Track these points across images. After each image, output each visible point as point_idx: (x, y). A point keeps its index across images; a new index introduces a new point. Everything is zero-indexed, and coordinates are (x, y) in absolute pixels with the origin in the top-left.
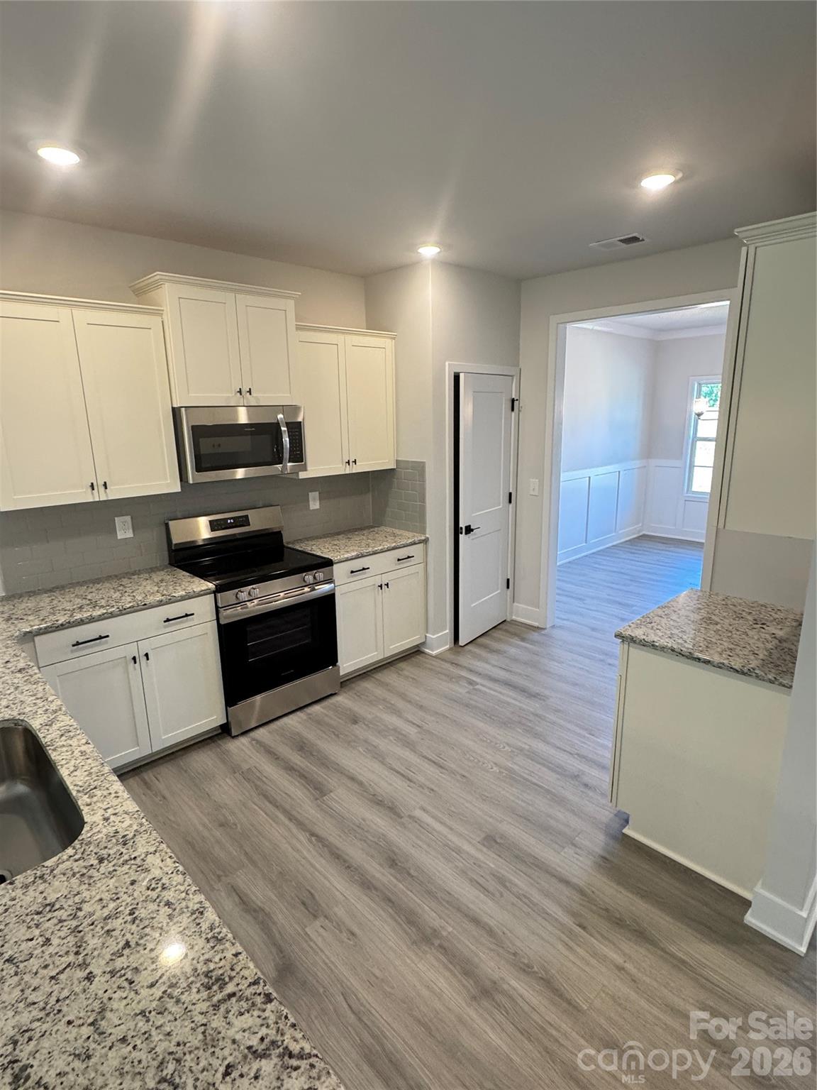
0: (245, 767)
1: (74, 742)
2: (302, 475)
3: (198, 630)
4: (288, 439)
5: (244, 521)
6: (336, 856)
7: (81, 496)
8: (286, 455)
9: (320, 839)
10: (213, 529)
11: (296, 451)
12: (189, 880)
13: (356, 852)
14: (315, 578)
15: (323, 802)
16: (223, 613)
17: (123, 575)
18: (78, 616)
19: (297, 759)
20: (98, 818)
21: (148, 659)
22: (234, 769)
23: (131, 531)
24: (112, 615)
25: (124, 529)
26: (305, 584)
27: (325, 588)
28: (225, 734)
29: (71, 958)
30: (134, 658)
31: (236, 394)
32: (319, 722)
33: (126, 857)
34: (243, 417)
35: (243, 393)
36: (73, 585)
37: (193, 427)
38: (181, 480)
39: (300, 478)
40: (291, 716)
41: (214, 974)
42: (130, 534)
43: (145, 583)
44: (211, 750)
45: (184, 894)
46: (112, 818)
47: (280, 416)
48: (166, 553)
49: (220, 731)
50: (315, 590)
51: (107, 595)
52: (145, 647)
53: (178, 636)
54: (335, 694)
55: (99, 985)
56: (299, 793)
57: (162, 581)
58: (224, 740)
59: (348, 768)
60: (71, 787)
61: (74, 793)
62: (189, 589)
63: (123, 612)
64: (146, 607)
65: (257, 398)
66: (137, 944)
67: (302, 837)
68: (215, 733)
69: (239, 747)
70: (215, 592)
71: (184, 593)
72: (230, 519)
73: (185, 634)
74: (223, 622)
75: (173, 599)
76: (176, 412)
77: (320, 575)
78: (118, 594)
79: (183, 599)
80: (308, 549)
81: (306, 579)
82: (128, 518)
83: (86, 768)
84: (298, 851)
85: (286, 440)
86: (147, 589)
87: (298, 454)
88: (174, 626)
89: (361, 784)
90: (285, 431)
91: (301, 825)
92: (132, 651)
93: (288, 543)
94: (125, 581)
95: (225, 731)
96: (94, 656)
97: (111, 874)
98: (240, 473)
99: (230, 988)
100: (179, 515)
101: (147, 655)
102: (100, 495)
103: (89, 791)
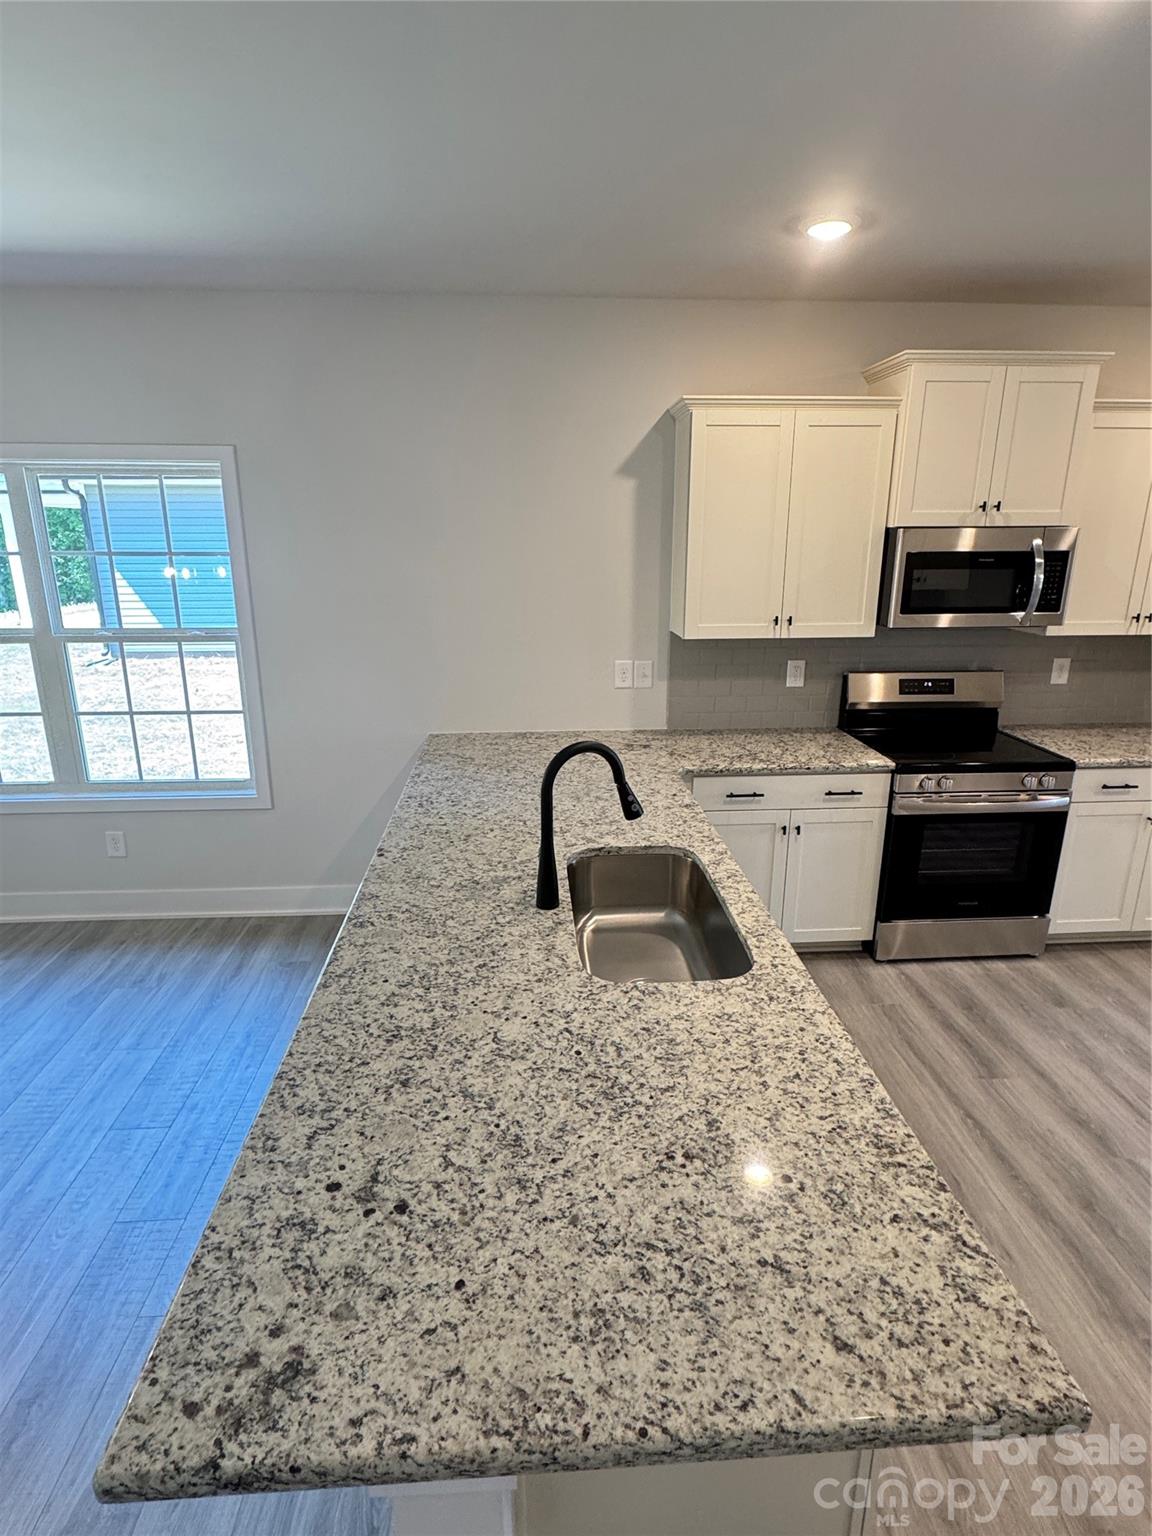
0: (888, 1002)
1: (741, 887)
2: (1052, 631)
3: (861, 815)
4: (1042, 576)
5: (948, 687)
6: (1000, 1157)
7: (760, 629)
8: (1035, 599)
9: (977, 1124)
10: (902, 692)
11: (1050, 595)
12: (857, 1052)
13: (1030, 1165)
14: (1040, 782)
15: (991, 1084)
16: (899, 800)
17: (785, 730)
18: (737, 765)
19: (960, 1019)
20: (766, 961)
21: (799, 833)
22: (873, 999)
23: (802, 680)
24: (772, 773)
25: (795, 677)
26: (1022, 788)
27: (1053, 801)
28: (866, 955)
29: (748, 1063)
30: (784, 828)
31: (976, 510)
32: (1002, 986)
33: (795, 1006)
34: (966, 543)
35: (988, 508)
36: (731, 731)
37: (909, 554)
38: (878, 623)
39: (1048, 634)
40: (960, 963)
41: (884, 1139)
42: (800, 683)
43: (808, 744)
44: (846, 966)
45: (853, 1062)
46: (780, 967)
47: (1038, 542)
48: (837, 713)
49: (860, 949)
50: (1036, 799)
51: (767, 749)
52: (798, 818)
53: (837, 816)
54: (1034, 957)
55: (773, 1093)
56: (956, 1058)
57: (829, 745)
58: (865, 961)
59: (1038, 1059)
60: (740, 926)
61: (743, 933)
62: (863, 761)
63: (784, 772)
64: (810, 771)
65: (1007, 516)
66: (807, 1080)
67: (955, 1114)
68: (856, 949)
69: (882, 976)
70: (893, 772)
71: (855, 765)
72: (928, 681)
73: (846, 815)
74: (896, 812)
75: (842, 769)
76: (890, 535)
77: (1050, 780)
78: (778, 751)
79: (852, 771)
80: (1036, 741)
81: (1025, 781)
82: (802, 663)
83: (753, 914)
84: (944, 1123)
85: (1039, 577)
86: (812, 751)
87: (1053, 600)
88: (837, 802)
89: (1055, 1086)
90: (1040, 564)
91: (954, 1098)
92: (783, 819)
93: (1004, 727)
94: (786, 738)
95: (868, 949)
96: (742, 814)
97: (782, 1014)
98: (944, 620)
99: (901, 1159)
100: (862, 667)
101: (798, 828)
102: (783, 632)
103: (759, 936)
